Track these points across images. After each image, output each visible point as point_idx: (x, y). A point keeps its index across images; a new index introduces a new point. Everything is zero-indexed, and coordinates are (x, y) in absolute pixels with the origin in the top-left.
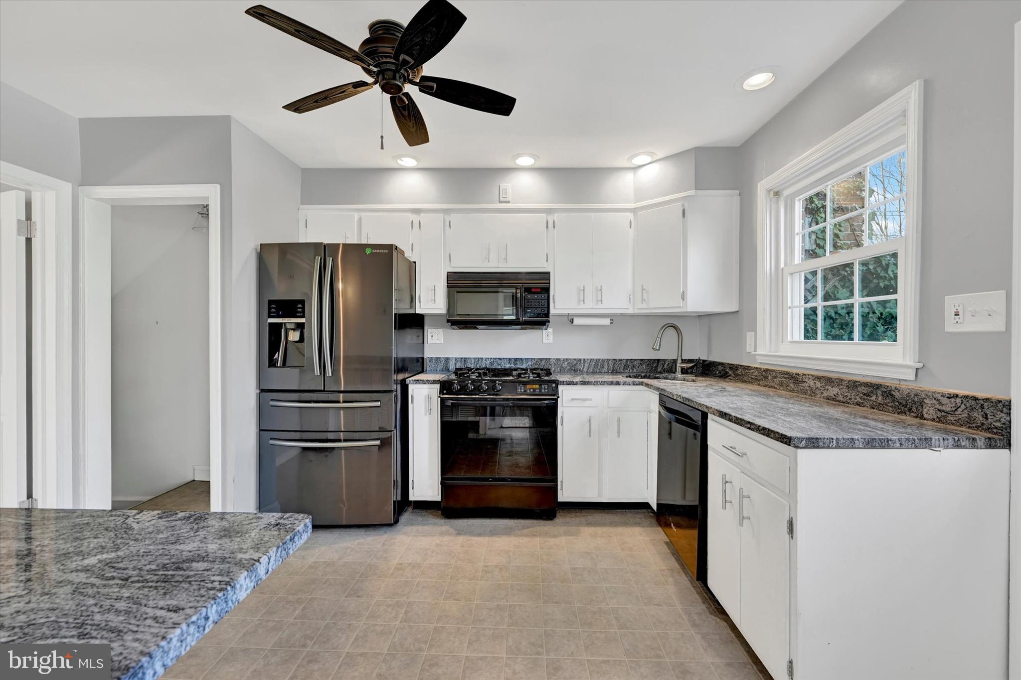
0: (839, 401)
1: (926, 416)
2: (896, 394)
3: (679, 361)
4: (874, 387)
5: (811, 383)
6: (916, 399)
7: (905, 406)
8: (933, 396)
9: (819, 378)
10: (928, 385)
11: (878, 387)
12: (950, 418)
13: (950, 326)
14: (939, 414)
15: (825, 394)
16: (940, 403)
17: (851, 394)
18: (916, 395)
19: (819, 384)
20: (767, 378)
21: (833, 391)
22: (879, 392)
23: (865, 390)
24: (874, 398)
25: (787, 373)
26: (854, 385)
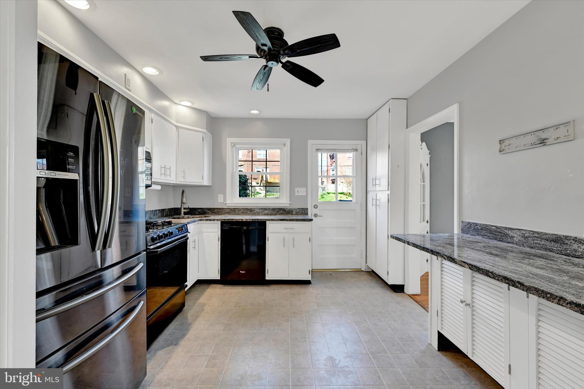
0: (269, 214)
1: (293, 214)
2: (286, 210)
3: (183, 209)
4: (280, 209)
5: (258, 211)
6: (291, 210)
7: (289, 212)
8: (295, 209)
9: (261, 209)
10: (292, 207)
11: (281, 209)
12: (298, 213)
13: (296, 194)
14: (296, 213)
15: (263, 213)
16: (296, 210)
17: (273, 212)
18: (291, 209)
19: (261, 211)
20: (235, 211)
21: (266, 212)
22: (282, 210)
23: (277, 210)
24: (280, 212)
25: (246, 209)
26: (274, 209)
